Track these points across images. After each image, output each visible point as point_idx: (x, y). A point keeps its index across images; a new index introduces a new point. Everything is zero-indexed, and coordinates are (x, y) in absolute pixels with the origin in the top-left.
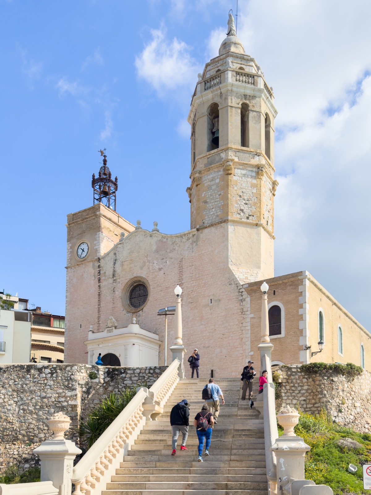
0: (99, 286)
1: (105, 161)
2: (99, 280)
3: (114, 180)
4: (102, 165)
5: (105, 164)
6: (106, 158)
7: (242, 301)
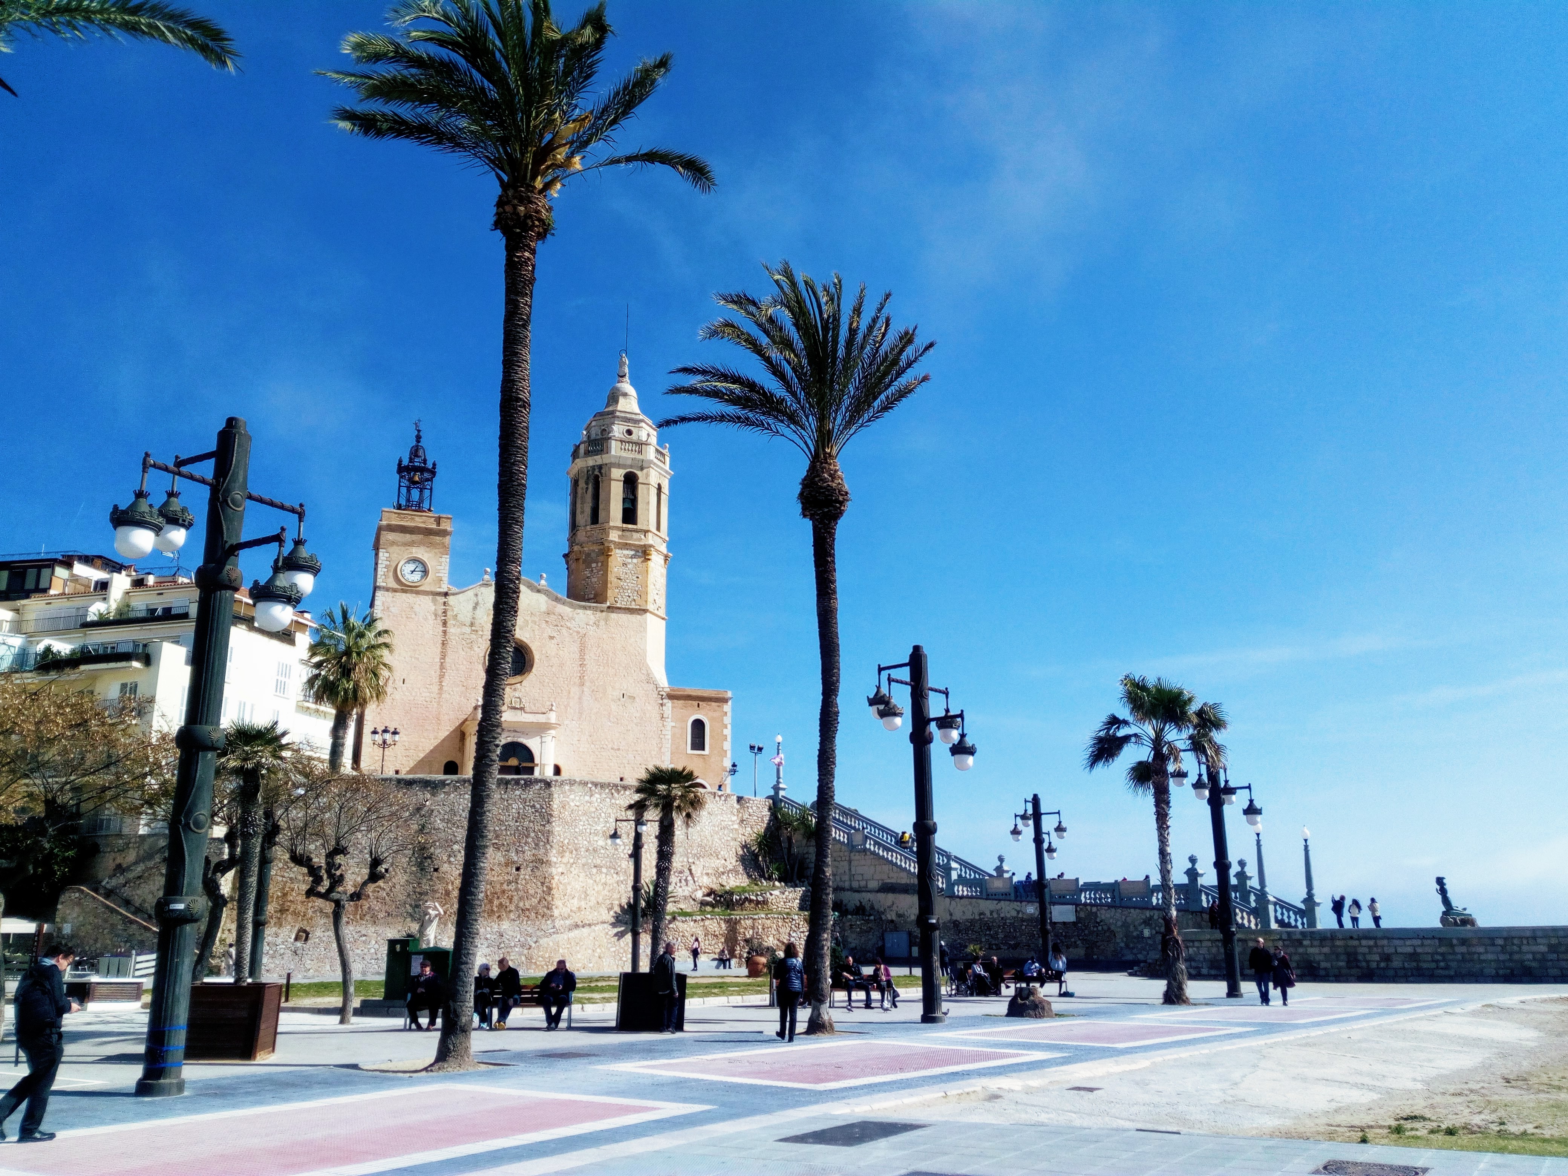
0: (445, 632)
1: (418, 438)
2: (445, 623)
3: (430, 467)
4: (414, 443)
5: (418, 441)
6: (421, 434)
7: (662, 705)
